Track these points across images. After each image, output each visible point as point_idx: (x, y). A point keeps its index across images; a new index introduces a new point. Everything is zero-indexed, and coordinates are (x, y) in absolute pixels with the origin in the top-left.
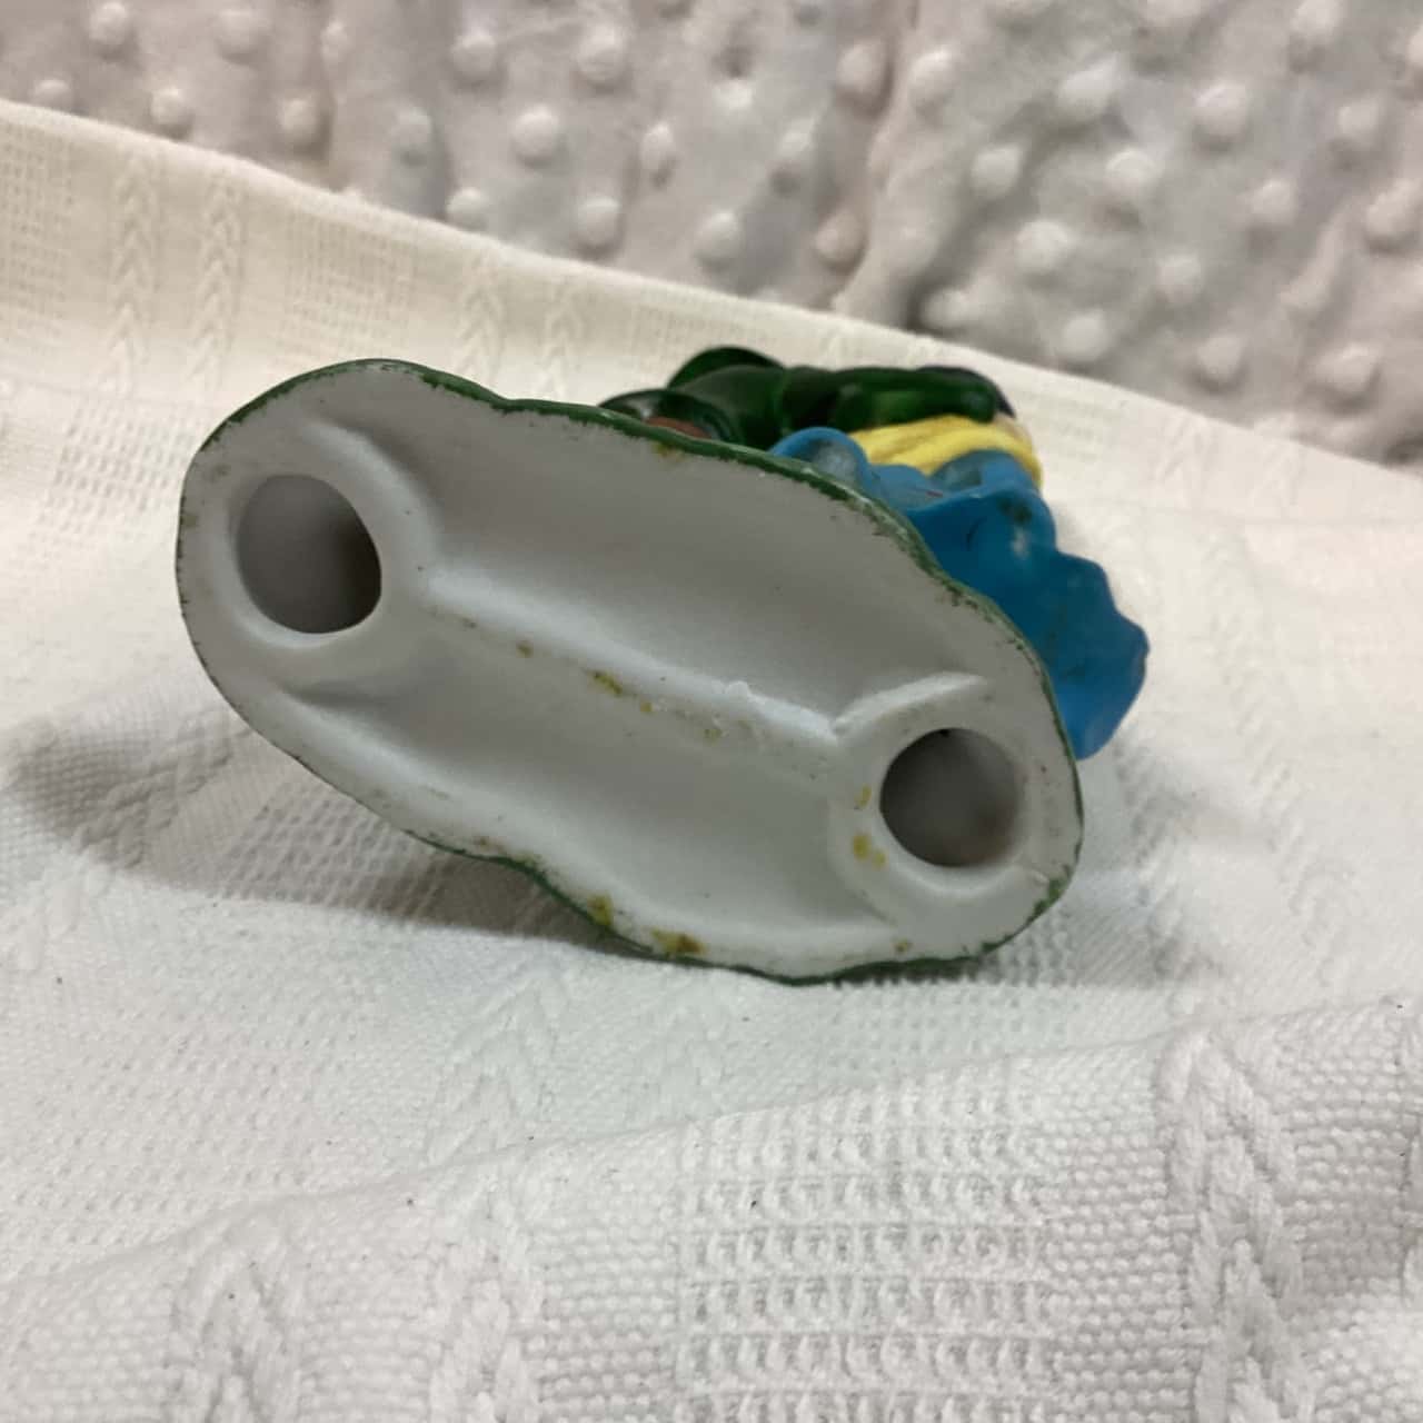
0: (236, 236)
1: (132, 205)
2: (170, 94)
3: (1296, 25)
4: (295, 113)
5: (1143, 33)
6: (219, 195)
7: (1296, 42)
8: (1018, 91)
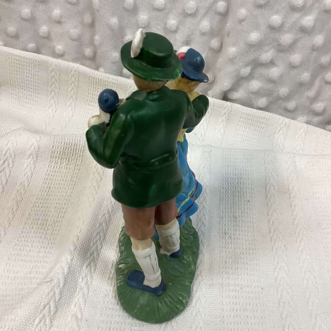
0: (77, 80)
1: (53, 73)
2: (59, 48)
3: (313, 43)
4: (88, 52)
5: (280, 45)
6: (73, 72)
7: (313, 46)
8: (251, 57)
